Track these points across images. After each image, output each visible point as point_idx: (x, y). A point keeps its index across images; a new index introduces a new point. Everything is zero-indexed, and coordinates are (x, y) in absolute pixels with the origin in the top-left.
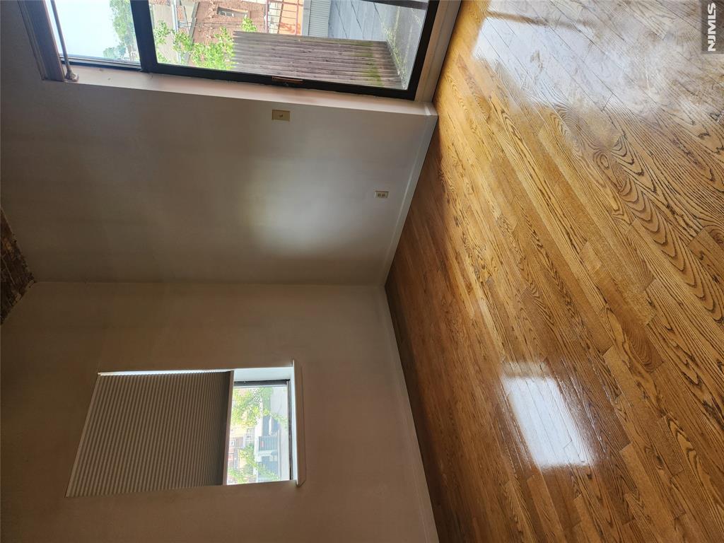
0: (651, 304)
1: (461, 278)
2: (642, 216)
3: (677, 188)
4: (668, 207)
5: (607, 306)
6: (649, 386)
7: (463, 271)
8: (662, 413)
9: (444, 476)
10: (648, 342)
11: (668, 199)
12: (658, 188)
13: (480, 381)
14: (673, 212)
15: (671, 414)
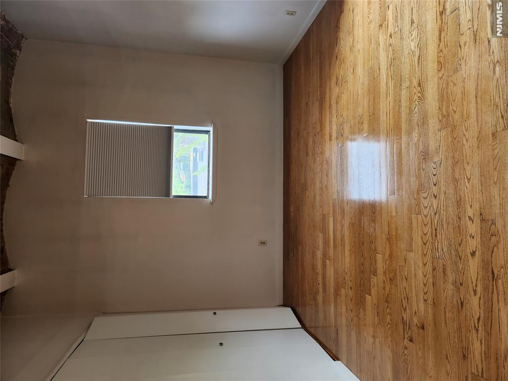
0: (405, 260)
1: (328, 125)
2: (424, 218)
3: (444, 227)
4: (436, 230)
5: (388, 236)
6: (388, 288)
7: (331, 122)
8: (387, 301)
9: (292, 214)
10: (396, 271)
11: (438, 226)
12: (437, 214)
13: (320, 194)
14: (436, 236)
15: (390, 306)
